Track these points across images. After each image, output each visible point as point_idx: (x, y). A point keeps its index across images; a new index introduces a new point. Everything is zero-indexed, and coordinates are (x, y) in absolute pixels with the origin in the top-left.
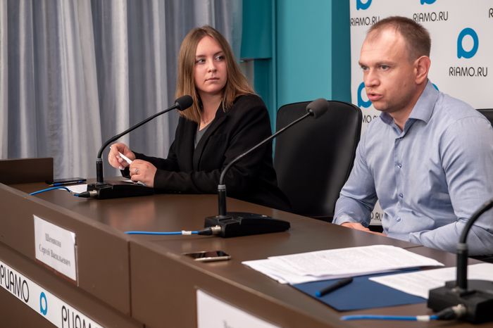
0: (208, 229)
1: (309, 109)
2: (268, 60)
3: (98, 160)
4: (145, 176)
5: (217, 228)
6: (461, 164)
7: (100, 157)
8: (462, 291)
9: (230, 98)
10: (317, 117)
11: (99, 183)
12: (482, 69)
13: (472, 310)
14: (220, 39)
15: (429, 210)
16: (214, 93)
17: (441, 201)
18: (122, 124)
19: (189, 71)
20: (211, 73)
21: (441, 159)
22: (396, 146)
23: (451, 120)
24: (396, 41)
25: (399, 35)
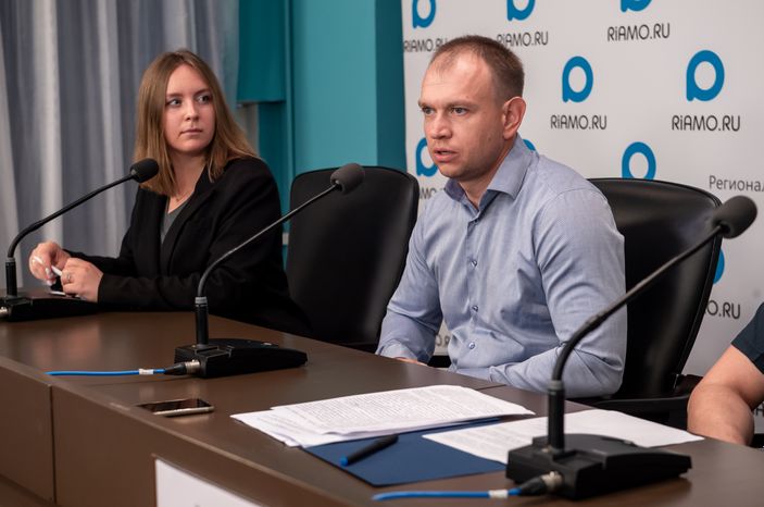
0: (179, 366)
1: (334, 180)
2: (280, 104)
3: (8, 260)
4: (83, 285)
5: (194, 364)
6: (565, 260)
7: (11, 254)
8: (556, 451)
9: (219, 161)
10: (347, 192)
11: (10, 297)
12: (599, 119)
13: (571, 480)
14: (204, 70)
15: (517, 330)
16: (193, 153)
17: (535, 317)
18: (52, 201)
19: (155, 118)
20: (190, 122)
21: (536, 254)
22: (470, 233)
23: (550, 195)
24: (479, 72)
25: (482, 62)
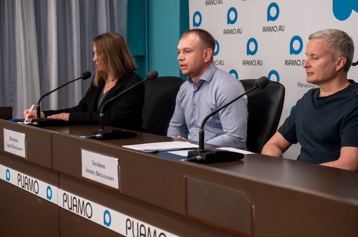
0: (94, 135)
2: (143, 57)
3: (38, 106)
5: (99, 135)
7: (39, 104)
10: (152, 80)
11: (38, 119)
15: (211, 128)
17: (217, 124)
18: (54, 84)
21: (216, 101)
22: (194, 95)
23: (221, 82)
24: (196, 39)
25: (198, 36)
